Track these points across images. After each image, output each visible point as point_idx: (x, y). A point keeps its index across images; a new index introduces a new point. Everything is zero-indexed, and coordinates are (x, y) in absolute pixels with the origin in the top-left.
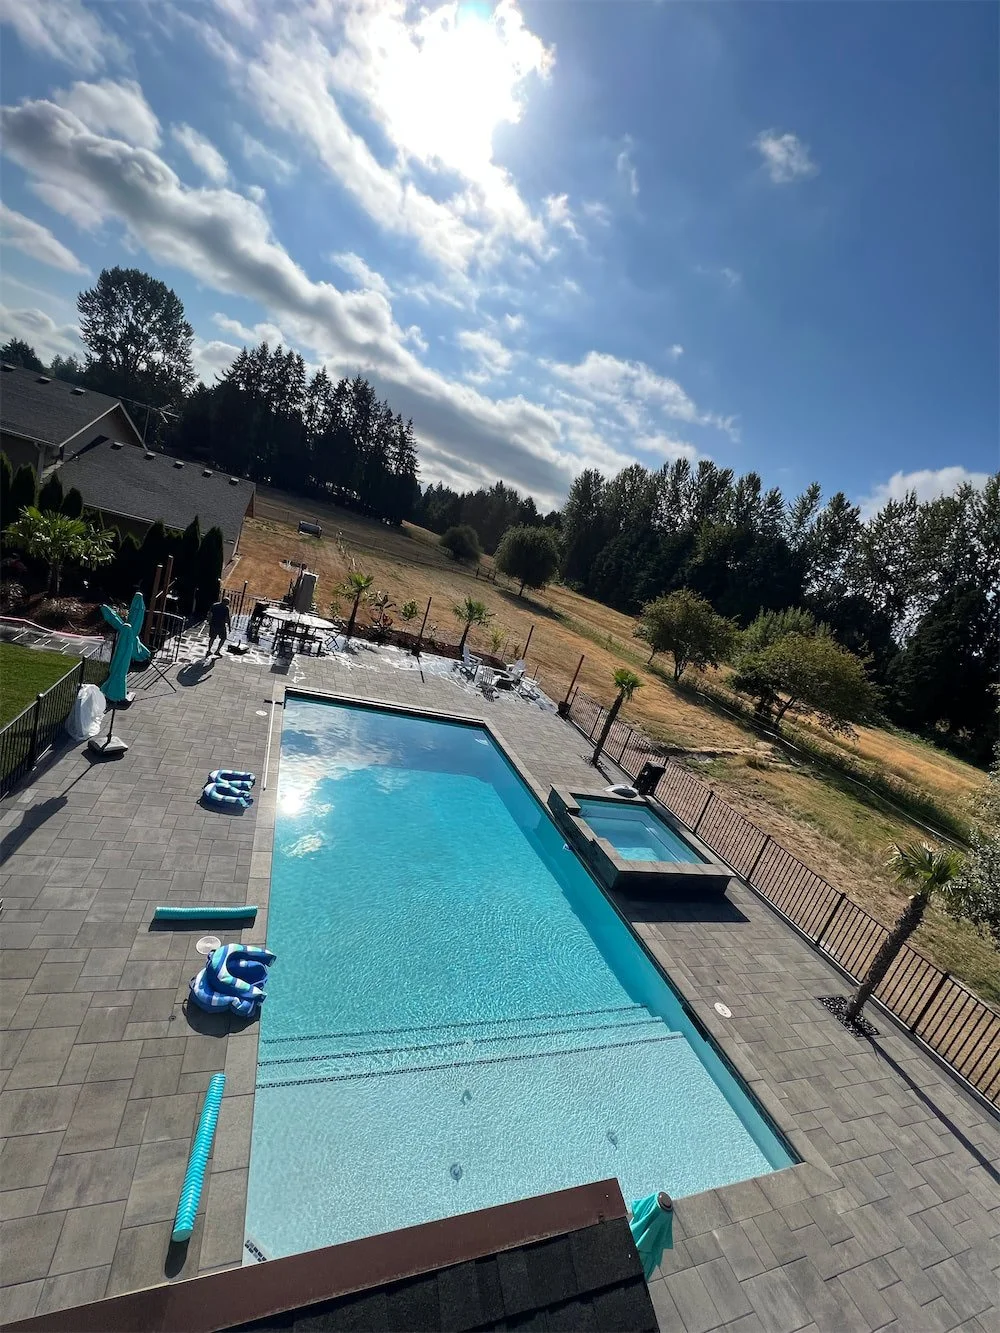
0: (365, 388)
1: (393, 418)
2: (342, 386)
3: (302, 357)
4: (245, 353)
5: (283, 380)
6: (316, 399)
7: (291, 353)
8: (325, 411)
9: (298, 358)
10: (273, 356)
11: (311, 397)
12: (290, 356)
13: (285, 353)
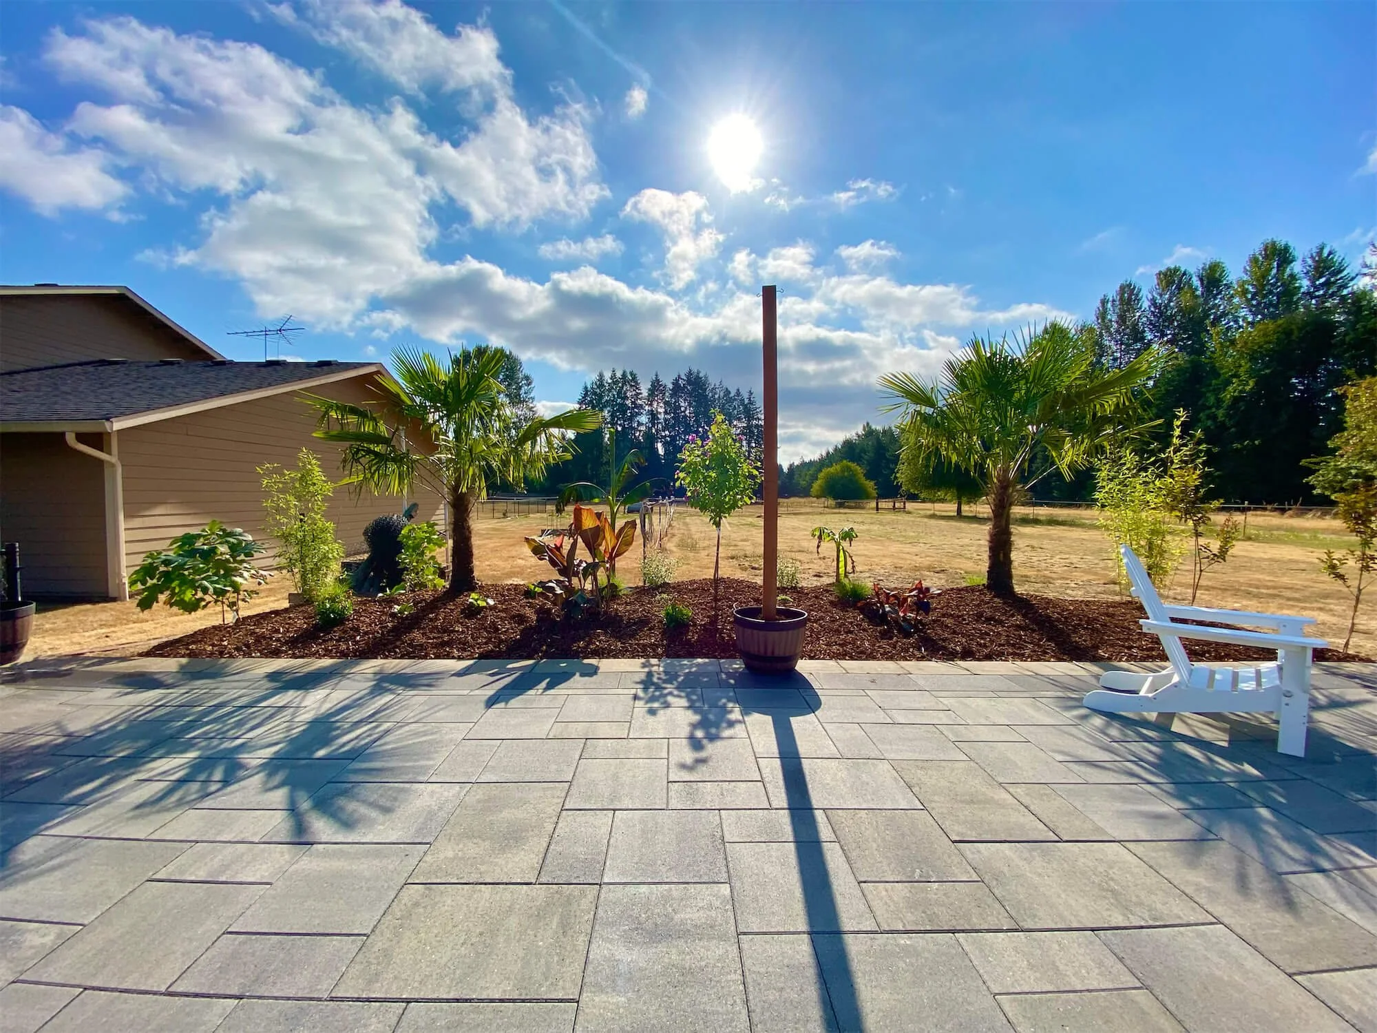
0: (698, 377)
1: (732, 395)
2: (676, 383)
3: (635, 372)
4: (586, 388)
5: (622, 398)
6: (655, 404)
7: (624, 372)
8: (666, 413)
9: (631, 374)
10: (610, 381)
11: (651, 405)
12: (624, 375)
13: (619, 375)
